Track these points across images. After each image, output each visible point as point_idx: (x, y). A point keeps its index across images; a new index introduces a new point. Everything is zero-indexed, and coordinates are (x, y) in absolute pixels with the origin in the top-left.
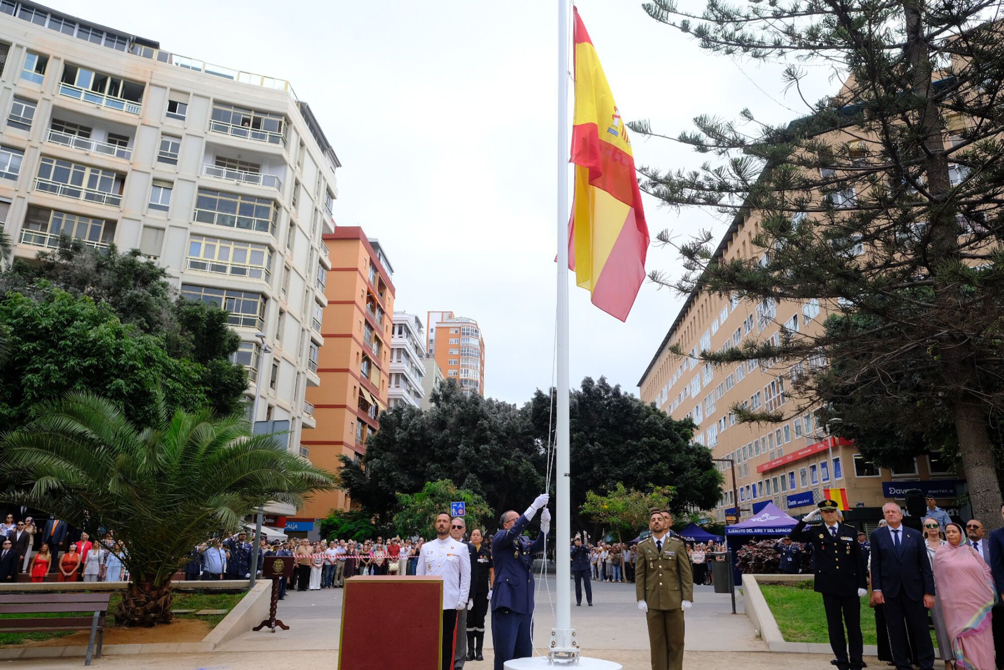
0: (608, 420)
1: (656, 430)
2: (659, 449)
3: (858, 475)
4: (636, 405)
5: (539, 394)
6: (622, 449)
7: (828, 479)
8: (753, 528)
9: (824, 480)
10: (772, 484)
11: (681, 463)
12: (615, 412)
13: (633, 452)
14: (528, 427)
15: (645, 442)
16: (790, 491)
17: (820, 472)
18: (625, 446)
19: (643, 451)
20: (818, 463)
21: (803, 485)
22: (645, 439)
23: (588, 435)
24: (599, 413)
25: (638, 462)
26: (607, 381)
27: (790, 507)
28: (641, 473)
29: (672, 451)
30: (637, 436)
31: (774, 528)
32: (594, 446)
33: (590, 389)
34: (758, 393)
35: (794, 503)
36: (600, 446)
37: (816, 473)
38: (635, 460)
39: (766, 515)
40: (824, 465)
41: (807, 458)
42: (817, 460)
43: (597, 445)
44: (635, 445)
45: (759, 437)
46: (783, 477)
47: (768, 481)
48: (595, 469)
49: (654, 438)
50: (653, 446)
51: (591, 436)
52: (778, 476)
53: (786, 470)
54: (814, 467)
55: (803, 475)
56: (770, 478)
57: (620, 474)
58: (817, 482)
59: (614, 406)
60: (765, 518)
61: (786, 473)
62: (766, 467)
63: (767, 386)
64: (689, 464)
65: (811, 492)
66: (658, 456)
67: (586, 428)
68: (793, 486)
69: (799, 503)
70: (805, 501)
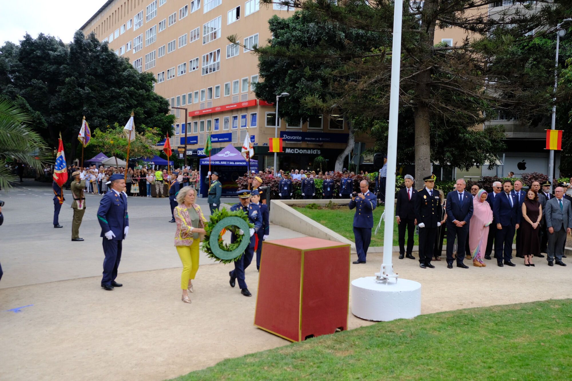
0: (97, 69)
1: (134, 82)
2: (136, 97)
3: (268, 125)
4: (119, 60)
5: (28, 38)
6: (107, 94)
7: (245, 126)
8: (220, 161)
9: (242, 126)
10: (199, 124)
11: (150, 109)
12: (103, 63)
13: (115, 97)
14: (17, 66)
15: (126, 91)
16: (214, 132)
17: (240, 121)
18: (109, 92)
19: (124, 97)
20: (239, 115)
21: (225, 128)
22: (126, 88)
23: (78, 80)
24: (88, 63)
25: (121, 105)
26: (96, 37)
27: (212, 142)
28: (122, 114)
29: (144, 99)
30: (119, 84)
31: (234, 161)
32: (84, 89)
33: (82, 41)
34: (197, 59)
35: (216, 139)
36: (90, 91)
37: (237, 121)
38: (118, 104)
39: (228, 152)
40: (244, 117)
41: (232, 111)
42: (239, 113)
43: (88, 90)
44: (118, 92)
45: (193, 91)
46: (209, 122)
47: (196, 123)
48: (85, 108)
49: (133, 88)
50: (131, 94)
51: (80, 80)
52: (206, 120)
53: (213, 117)
54: (235, 118)
55: (227, 121)
56: (199, 121)
57: (104, 114)
58: (236, 127)
59: (103, 59)
60: (227, 154)
61: (213, 119)
62: (197, 113)
63: (205, 55)
64: (155, 110)
65: (231, 134)
66: (136, 103)
67: (76, 74)
68: (216, 128)
69: (220, 140)
70: (225, 139)
